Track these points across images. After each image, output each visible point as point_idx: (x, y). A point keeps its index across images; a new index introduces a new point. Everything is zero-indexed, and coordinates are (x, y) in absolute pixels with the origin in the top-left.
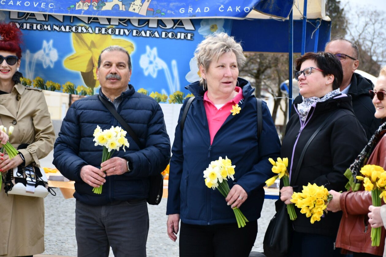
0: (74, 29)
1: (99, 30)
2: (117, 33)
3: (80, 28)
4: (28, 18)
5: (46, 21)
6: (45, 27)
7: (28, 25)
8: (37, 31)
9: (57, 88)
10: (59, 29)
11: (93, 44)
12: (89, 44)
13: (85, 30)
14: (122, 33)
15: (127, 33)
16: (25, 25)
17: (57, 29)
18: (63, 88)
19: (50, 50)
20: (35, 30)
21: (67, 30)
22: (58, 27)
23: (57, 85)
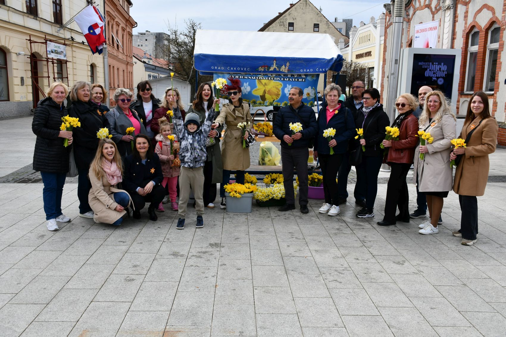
0: (257, 78)
1: (268, 78)
2: (275, 79)
3: (260, 78)
6: (245, 77)
7: (238, 76)
11: (265, 84)
12: (264, 84)
13: (262, 78)
14: (277, 79)
15: (279, 79)
16: (236, 76)
17: (250, 78)
19: (247, 87)
21: (255, 78)
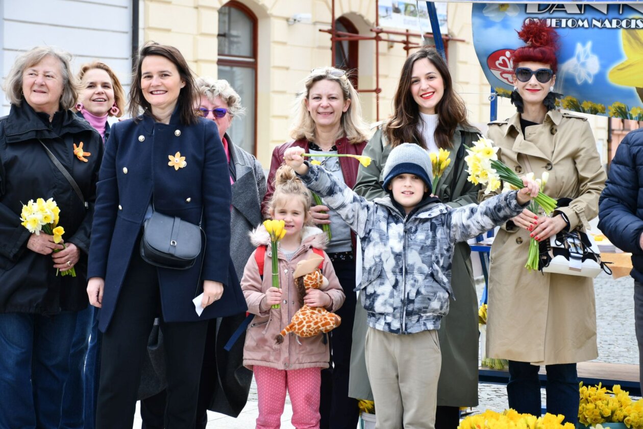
0: (624, 23)
3: (633, 22)
4: (554, 11)
5: (581, 14)
6: (580, 23)
7: (554, 21)
8: (567, 29)
9: (600, 111)
10: (601, 26)
16: (548, 21)
17: (599, 24)
18: (609, 110)
19: (587, 57)
20: (564, 28)
21: (614, 25)
22: (599, 21)
23: (599, 107)
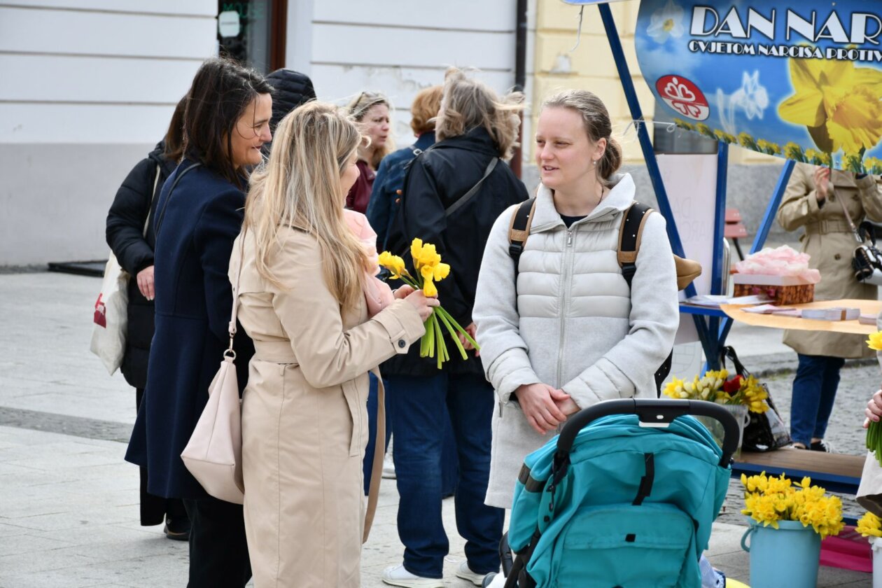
0: (791, 51)
1: (833, 53)
2: (862, 57)
3: (801, 50)
4: (719, 33)
5: (746, 38)
6: (746, 49)
7: (719, 45)
8: (733, 56)
9: (776, 151)
10: (768, 52)
11: (824, 78)
12: (817, 77)
13: (809, 54)
14: (870, 58)
15: (879, 57)
16: (713, 45)
17: (765, 51)
18: (785, 151)
19: (755, 88)
20: (729, 54)
21: (782, 53)
22: (765, 47)
23: (774, 147)
